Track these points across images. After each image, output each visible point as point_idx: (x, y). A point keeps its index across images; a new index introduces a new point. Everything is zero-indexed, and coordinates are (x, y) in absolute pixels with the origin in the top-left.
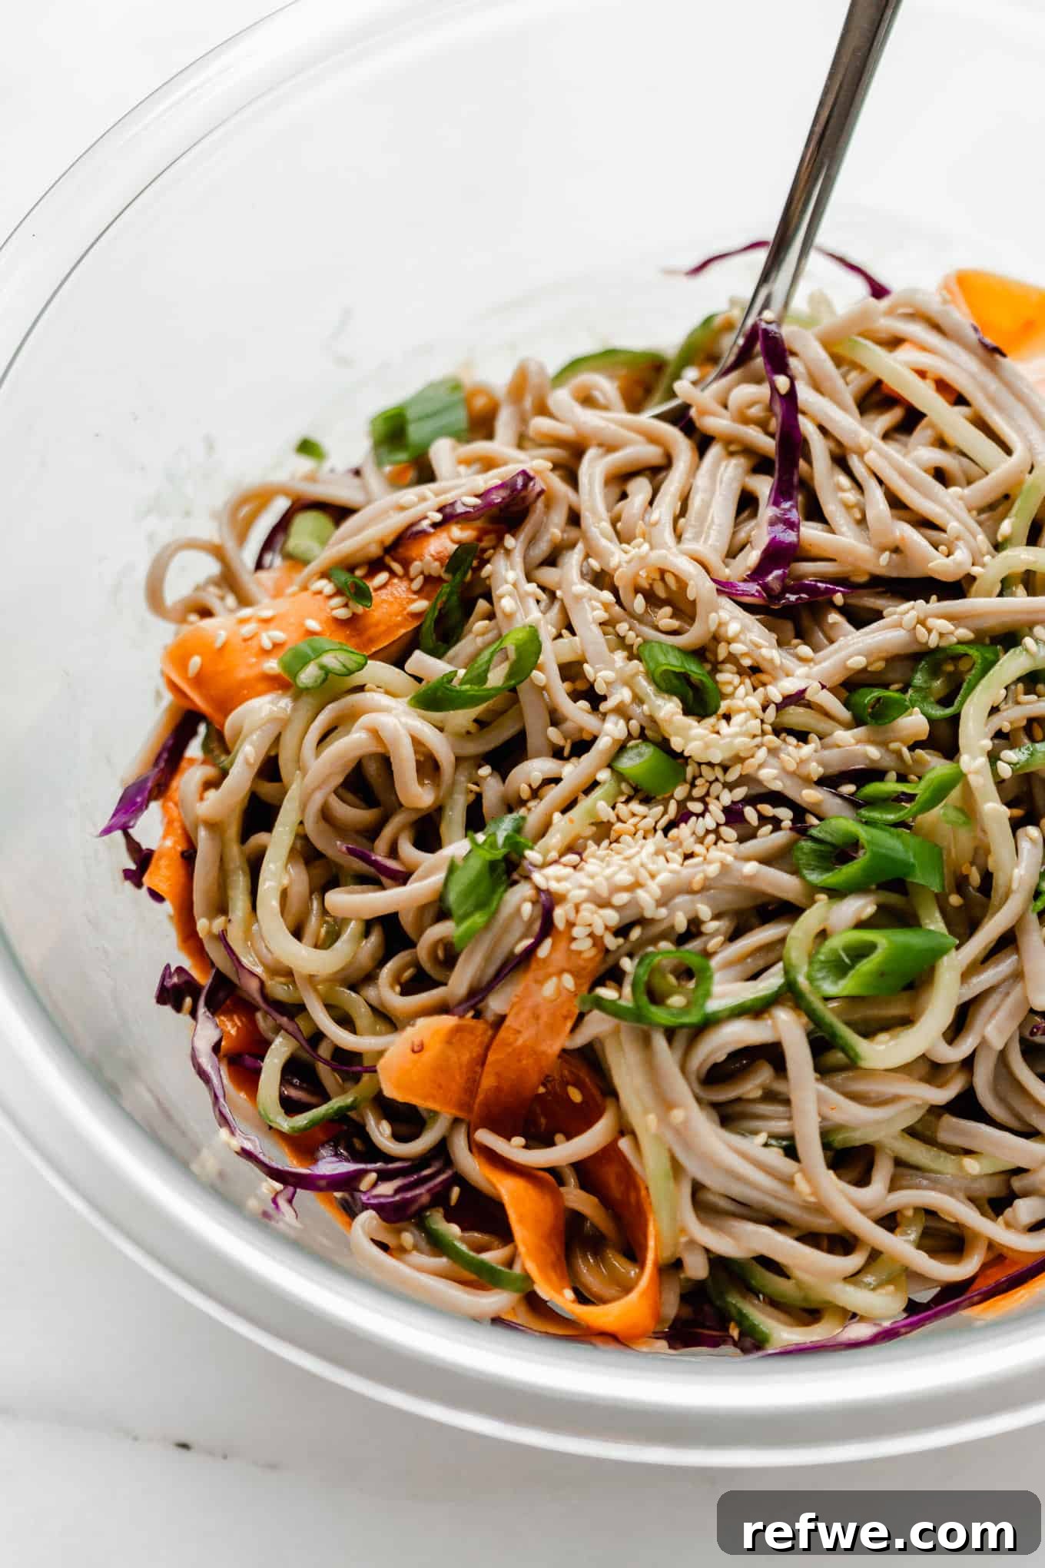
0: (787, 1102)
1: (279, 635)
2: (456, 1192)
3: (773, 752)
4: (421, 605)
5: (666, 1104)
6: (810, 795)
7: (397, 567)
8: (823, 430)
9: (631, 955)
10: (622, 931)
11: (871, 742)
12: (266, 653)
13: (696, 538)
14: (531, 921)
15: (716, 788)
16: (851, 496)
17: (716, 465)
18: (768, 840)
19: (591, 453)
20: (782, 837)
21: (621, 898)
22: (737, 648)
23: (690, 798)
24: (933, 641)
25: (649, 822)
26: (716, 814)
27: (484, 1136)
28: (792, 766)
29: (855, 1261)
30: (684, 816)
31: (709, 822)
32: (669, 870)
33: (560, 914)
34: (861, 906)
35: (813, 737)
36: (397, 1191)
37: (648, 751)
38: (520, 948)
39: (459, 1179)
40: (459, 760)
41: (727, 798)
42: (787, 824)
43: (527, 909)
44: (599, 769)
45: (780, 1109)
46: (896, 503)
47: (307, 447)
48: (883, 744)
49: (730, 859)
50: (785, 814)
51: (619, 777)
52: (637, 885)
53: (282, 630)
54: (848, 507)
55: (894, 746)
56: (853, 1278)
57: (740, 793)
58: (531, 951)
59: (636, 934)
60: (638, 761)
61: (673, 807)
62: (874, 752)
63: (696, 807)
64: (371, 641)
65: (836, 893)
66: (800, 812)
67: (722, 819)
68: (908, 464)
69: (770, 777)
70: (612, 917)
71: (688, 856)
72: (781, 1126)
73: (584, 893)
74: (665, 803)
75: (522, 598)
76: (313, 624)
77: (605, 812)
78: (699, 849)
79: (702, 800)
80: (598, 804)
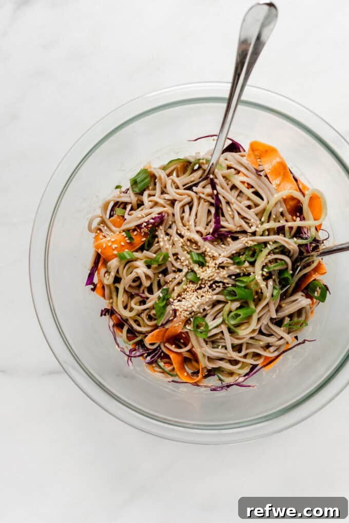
0: (224, 339)
1: (116, 246)
2: (162, 354)
3: (218, 273)
4: (144, 239)
5: (201, 347)
6: (225, 281)
7: (139, 230)
8: (224, 197)
9: (192, 317)
10: (191, 313)
11: (238, 268)
12: (114, 250)
13: (199, 226)
14: (172, 314)
15: (207, 282)
16: (230, 213)
17: (203, 204)
18: (218, 290)
19: (176, 203)
20: (220, 289)
21: (190, 309)
22: (209, 254)
23: (201, 284)
24: (249, 246)
25: (194, 288)
26: (207, 287)
27: (167, 345)
28: (222, 276)
29: (239, 365)
30: (200, 288)
31: (205, 289)
32: (199, 301)
33: (177, 314)
34: (237, 304)
35: (226, 268)
36: (151, 358)
37: (192, 274)
38: (171, 319)
39: (162, 352)
40: (154, 274)
41: (209, 284)
42: (221, 286)
43: (171, 312)
44: (183, 277)
45: (223, 340)
46: (239, 214)
47: (118, 187)
48: (240, 268)
49: (210, 297)
50: (221, 284)
51: (187, 279)
52: (193, 306)
53: (116, 244)
54: (230, 215)
55: (242, 269)
56: (240, 368)
57: (212, 282)
58: (172, 320)
59: (193, 314)
60: (190, 277)
61: (198, 285)
62: (238, 271)
63: (203, 286)
64: (135, 247)
65: (233, 301)
66: (224, 284)
67: (208, 288)
68: (241, 205)
69: (217, 279)
70: (188, 313)
71: (202, 296)
72: (224, 344)
73: (182, 309)
74: (197, 284)
75: (164, 241)
76: (123, 244)
77: (185, 287)
78: (204, 294)
79: (204, 284)
80: (183, 286)
